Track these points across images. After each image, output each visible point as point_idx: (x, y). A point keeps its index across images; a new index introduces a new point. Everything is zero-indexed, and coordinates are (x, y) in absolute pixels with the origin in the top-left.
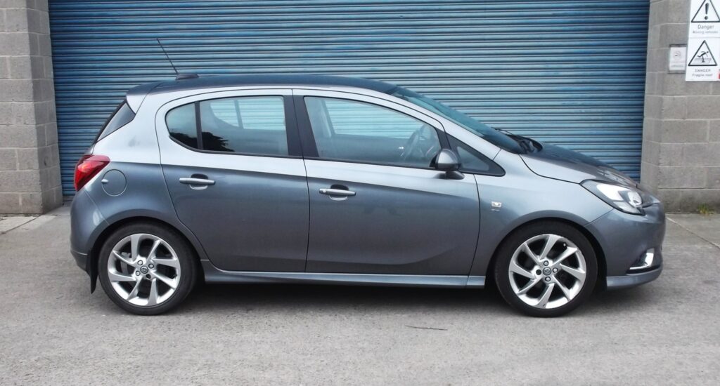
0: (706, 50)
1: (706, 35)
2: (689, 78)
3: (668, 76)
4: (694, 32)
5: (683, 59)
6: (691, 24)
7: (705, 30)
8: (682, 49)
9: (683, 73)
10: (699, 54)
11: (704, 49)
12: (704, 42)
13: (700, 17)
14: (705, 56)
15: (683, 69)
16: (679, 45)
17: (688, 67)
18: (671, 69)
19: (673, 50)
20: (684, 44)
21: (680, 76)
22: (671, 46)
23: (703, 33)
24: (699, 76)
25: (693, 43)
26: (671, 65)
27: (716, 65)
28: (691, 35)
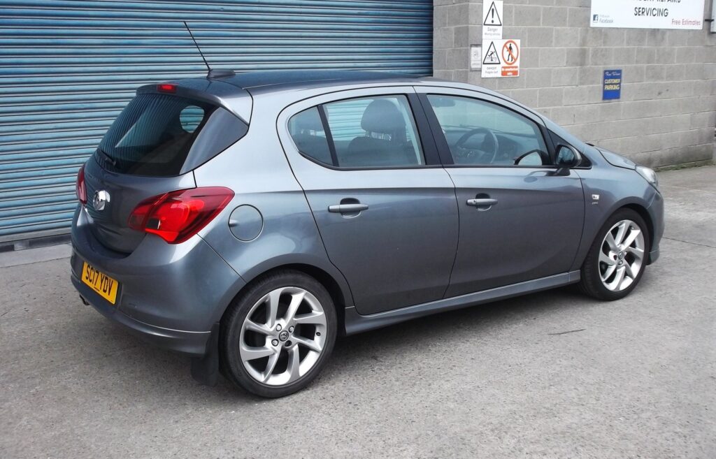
0: (493, 50)
1: (493, 37)
2: (484, 75)
3: (470, 73)
4: (486, 34)
5: (480, 58)
6: (484, 27)
7: (492, 32)
8: (478, 49)
9: (480, 70)
10: (489, 53)
11: (492, 49)
12: (492, 43)
13: (489, 22)
14: (493, 55)
15: (479, 67)
16: (477, 45)
17: (483, 65)
18: (473, 67)
19: (474, 49)
20: (479, 45)
21: (477, 73)
22: (471, 46)
23: (491, 34)
24: (489, 73)
25: (486, 45)
26: (472, 62)
27: (500, 63)
28: (484, 36)
